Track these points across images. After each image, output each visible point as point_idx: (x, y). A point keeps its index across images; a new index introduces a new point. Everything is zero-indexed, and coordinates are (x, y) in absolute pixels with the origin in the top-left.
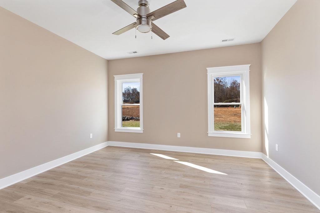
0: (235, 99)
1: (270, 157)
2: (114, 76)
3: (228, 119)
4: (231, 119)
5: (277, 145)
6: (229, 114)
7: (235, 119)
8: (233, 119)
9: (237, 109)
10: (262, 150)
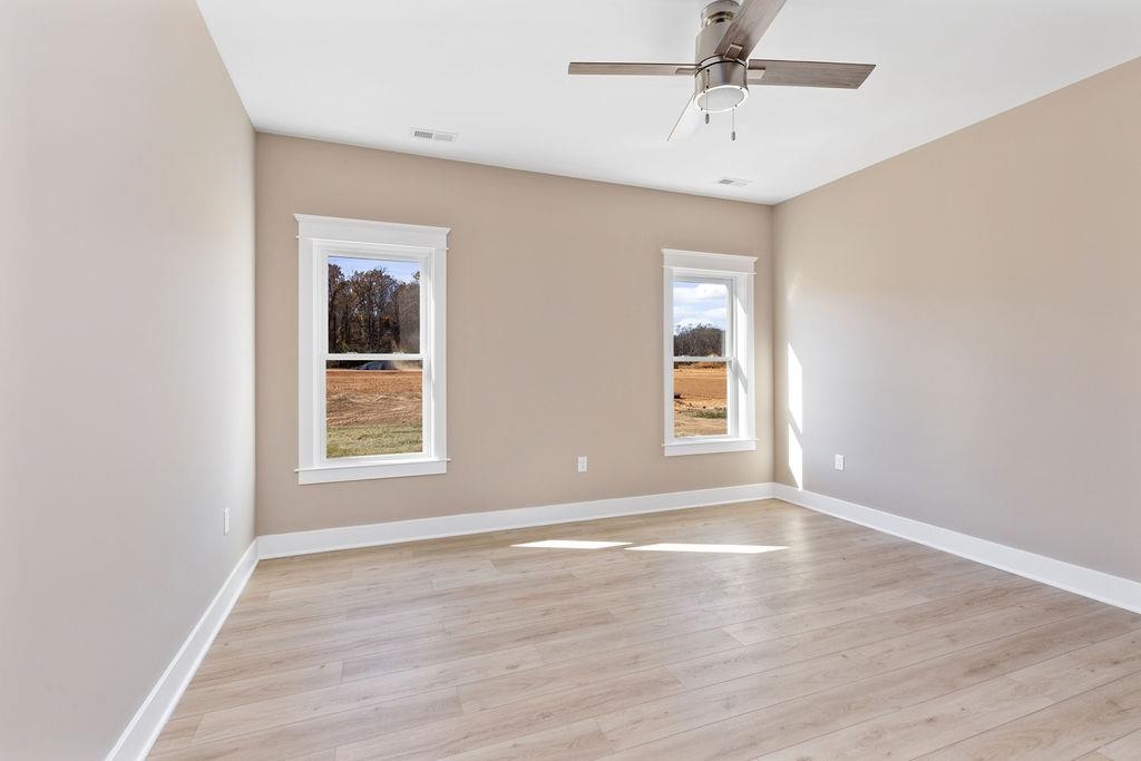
2: (297, 216)
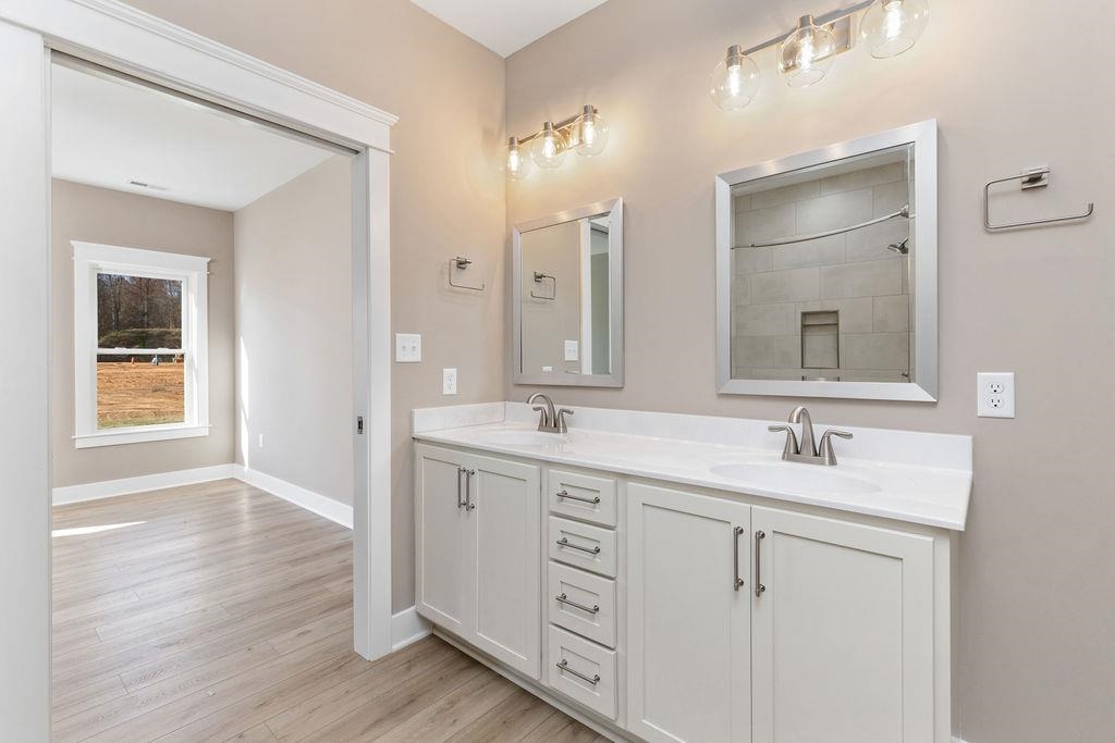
0: (156, 330)
1: (253, 465)
3: (128, 406)
4: (143, 406)
5: (261, 436)
6: (133, 390)
7: (155, 404)
8: (148, 406)
9: (164, 368)
10: (234, 457)
